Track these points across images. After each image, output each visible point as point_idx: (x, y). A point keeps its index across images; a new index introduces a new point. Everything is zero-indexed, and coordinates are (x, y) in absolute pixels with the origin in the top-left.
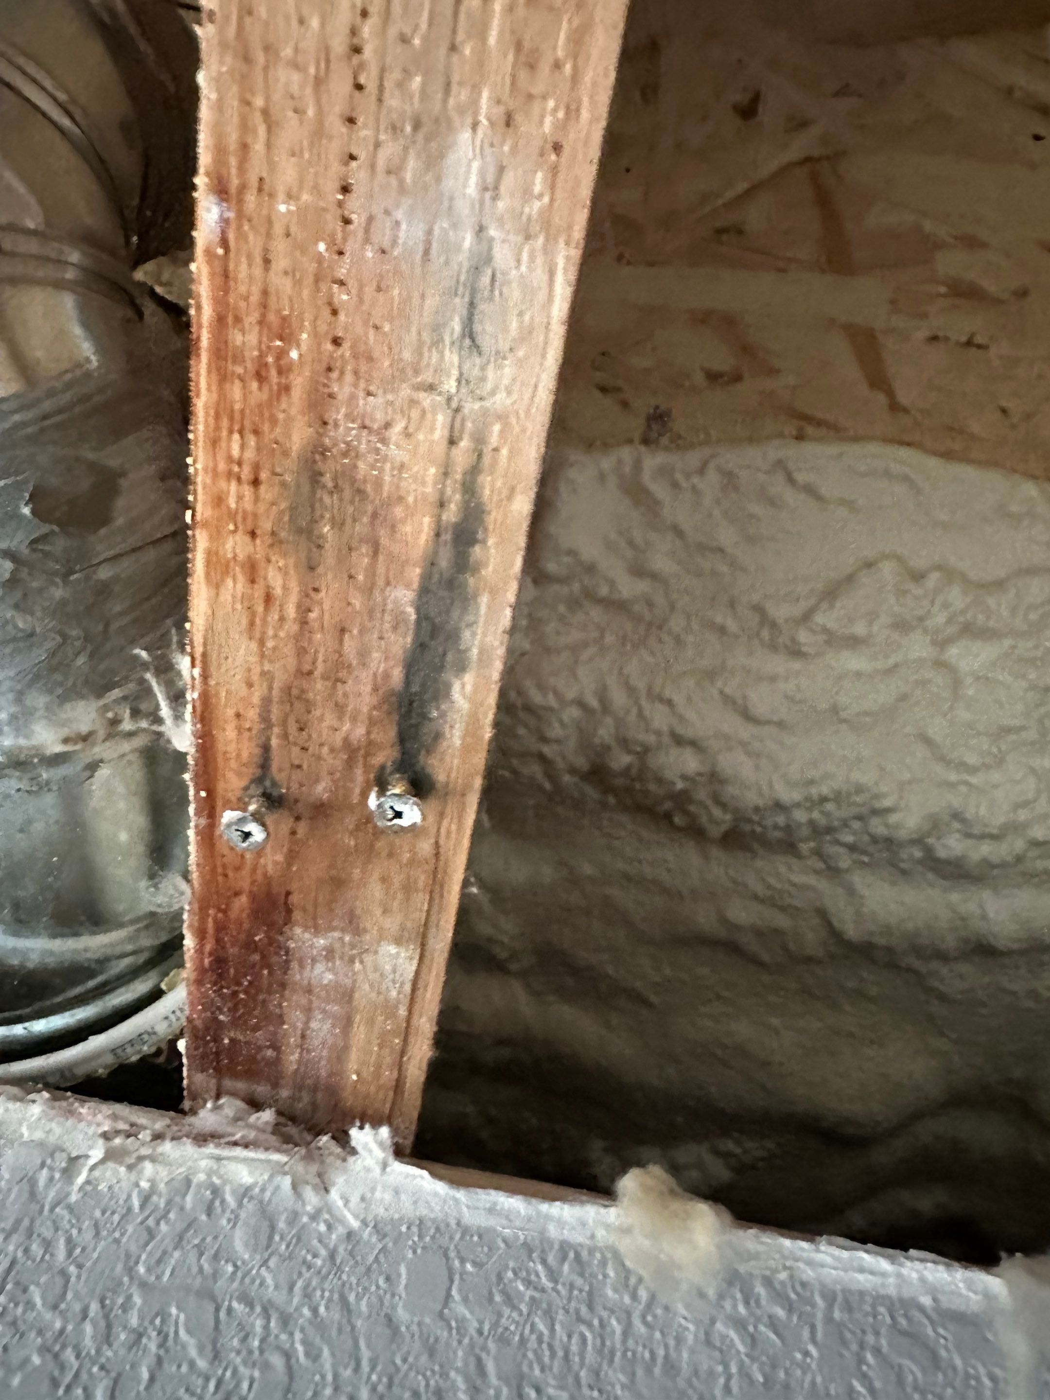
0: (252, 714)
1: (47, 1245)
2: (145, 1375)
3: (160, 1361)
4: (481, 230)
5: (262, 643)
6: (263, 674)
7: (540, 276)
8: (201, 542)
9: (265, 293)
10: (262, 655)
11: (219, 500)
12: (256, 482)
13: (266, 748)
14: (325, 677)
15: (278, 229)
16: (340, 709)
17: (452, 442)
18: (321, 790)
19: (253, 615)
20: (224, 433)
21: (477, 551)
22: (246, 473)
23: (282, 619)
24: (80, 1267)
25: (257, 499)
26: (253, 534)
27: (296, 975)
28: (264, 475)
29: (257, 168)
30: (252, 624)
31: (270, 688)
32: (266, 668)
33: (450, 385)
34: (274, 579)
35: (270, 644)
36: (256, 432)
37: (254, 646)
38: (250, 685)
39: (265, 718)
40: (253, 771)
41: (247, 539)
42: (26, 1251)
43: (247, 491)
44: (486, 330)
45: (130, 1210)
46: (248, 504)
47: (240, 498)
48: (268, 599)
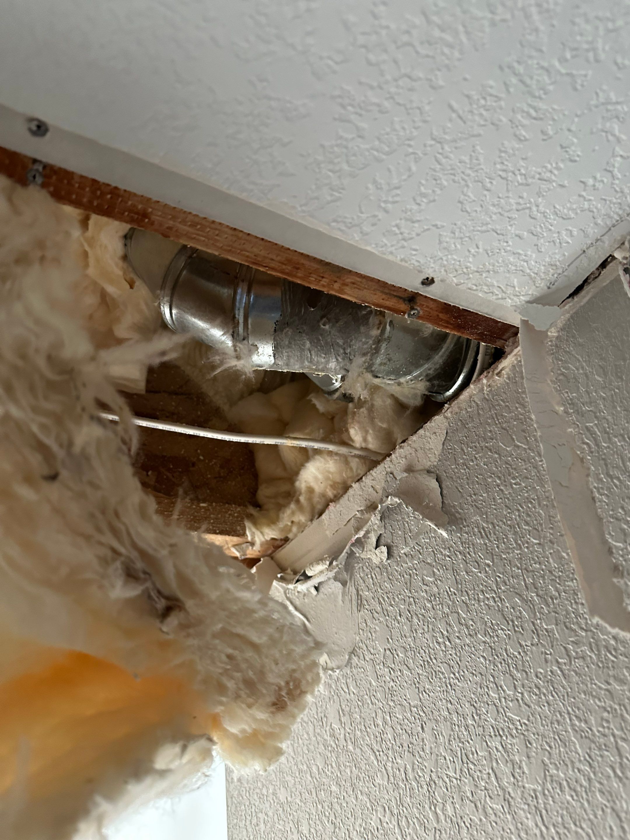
0: (384, 296)
1: (499, 405)
5: (365, 288)
8: (333, 293)
9: (280, 262)
10: (368, 289)
11: (324, 286)
12: (323, 277)
13: (396, 296)
19: (356, 288)
20: (308, 279)
22: (320, 279)
24: (508, 402)
25: (327, 278)
26: (336, 282)
27: (473, 310)
28: (322, 275)
29: (252, 255)
30: (359, 289)
36: (311, 273)
37: (365, 290)
38: (375, 294)
39: (386, 294)
40: (401, 301)
42: (496, 410)
43: (324, 280)
45: (508, 383)
46: (327, 280)
47: (325, 282)
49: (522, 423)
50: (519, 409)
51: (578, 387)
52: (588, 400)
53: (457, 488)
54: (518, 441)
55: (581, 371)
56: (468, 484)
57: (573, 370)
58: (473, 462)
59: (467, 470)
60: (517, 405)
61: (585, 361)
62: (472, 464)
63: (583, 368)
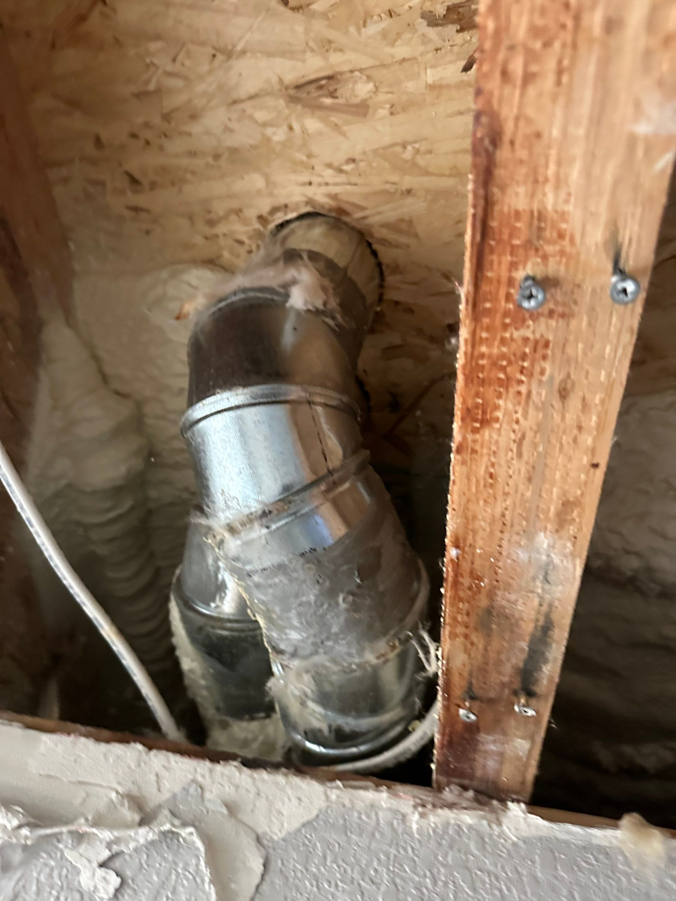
4: (548, 556)
5: (469, 655)
6: (469, 663)
7: (570, 566)
9: (472, 570)
10: (469, 658)
12: (468, 615)
13: (471, 683)
14: (493, 664)
15: (477, 556)
16: (499, 673)
17: (541, 605)
18: (492, 695)
19: (466, 648)
21: (551, 633)
22: (465, 612)
23: (477, 649)
25: (468, 619)
26: (467, 627)
27: (481, 747)
28: (471, 613)
29: (469, 541)
30: (466, 650)
31: (473, 667)
32: (471, 662)
33: (540, 591)
34: (474, 638)
35: (473, 655)
37: (466, 655)
38: (464, 665)
39: (470, 675)
40: (465, 690)
41: (465, 628)
42: (398, 852)
43: (465, 617)
44: (551, 578)
45: (430, 835)
46: (465, 620)
47: (462, 618)
48: (472, 644)
50: (428, 881)
58: (330, 886)
62: (326, 887)
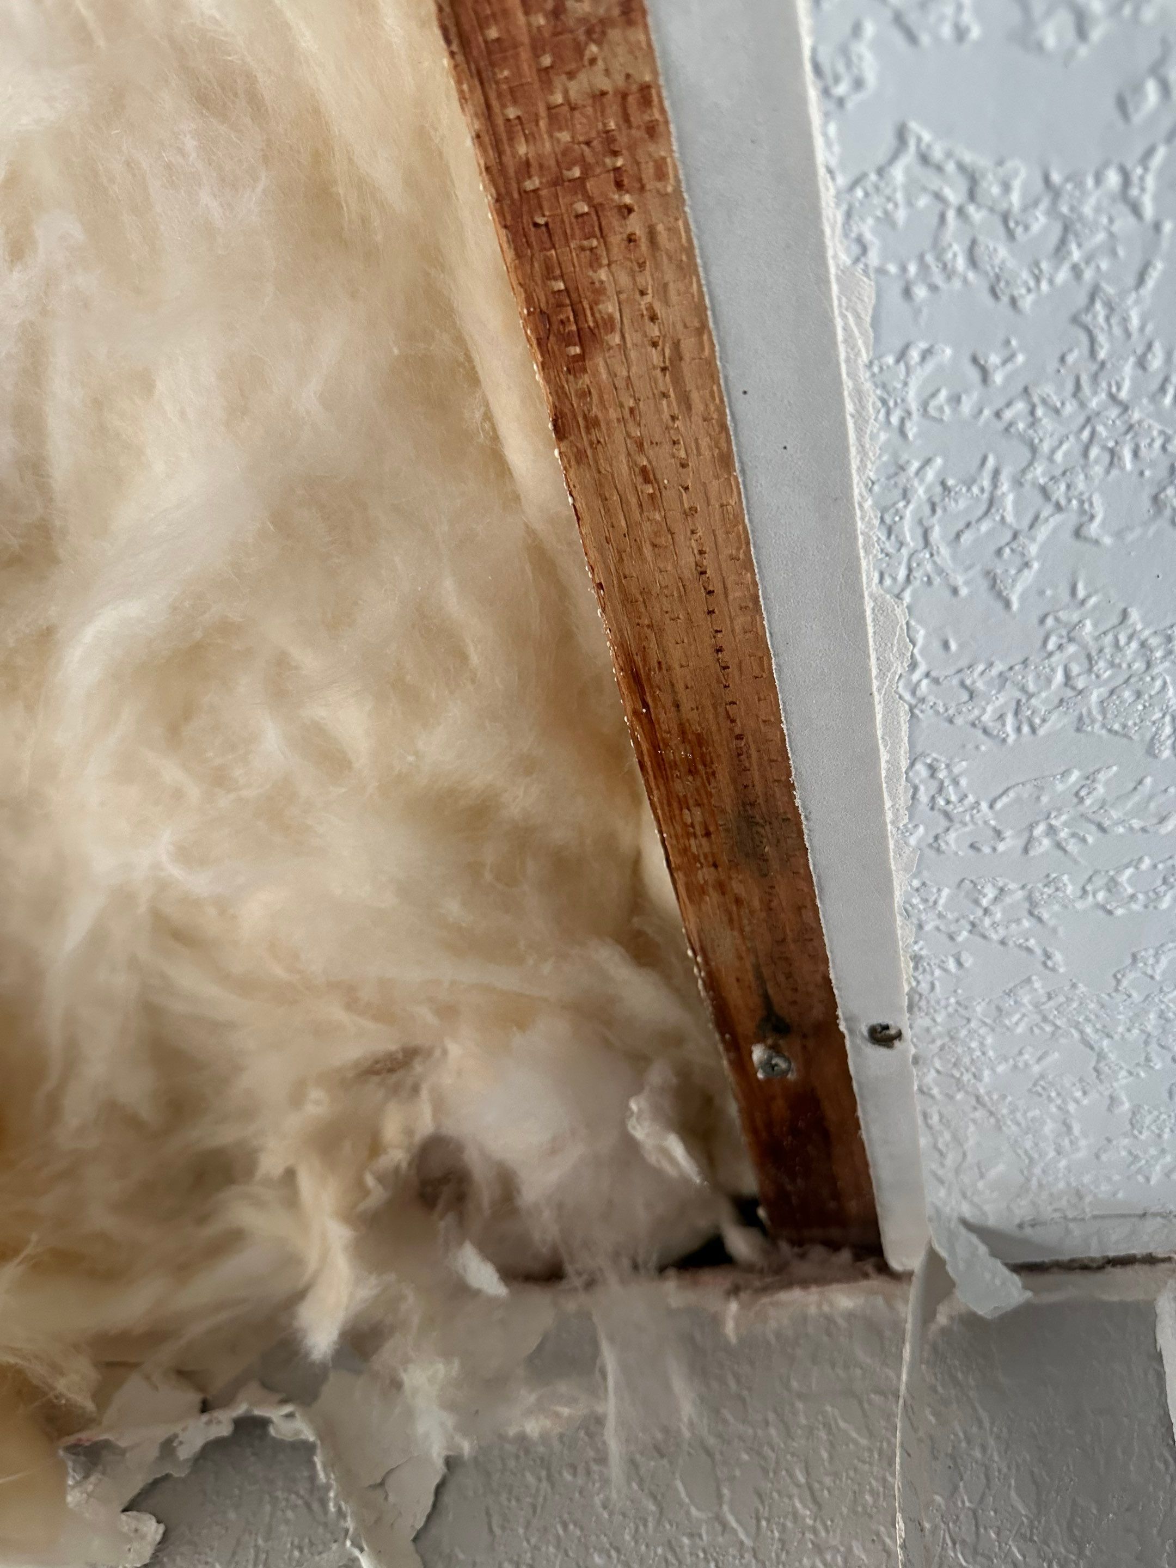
0: (750, 977)
2: (825, 1455)
3: (832, 1445)
6: (748, 950)
9: (681, 725)
12: (708, 834)
13: (766, 996)
14: (795, 941)
19: (730, 914)
20: (677, 812)
22: (699, 830)
23: (752, 912)
25: (711, 843)
26: (715, 866)
28: (712, 829)
29: (655, 657)
30: (731, 921)
31: (757, 957)
32: (749, 945)
34: (737, 887)
35: (747, 929)
36: (699, 805)
37: (736, 933)
38: (740, 958)
39: (759, 977)
40: (760, 1014)
41: (712, 869)
43: (704, 841)
46: (706, 848)
47: (699, 847)
48: (738, 901)
49: (765, 1471)
50: (773, 1431)
51: (956, 1488)
52: (970, 1539)
53: (488, 1514)
54: (732, 1511)
55: (977, 1454)
56: (528, 1526)
57: (956, 1435)
58: (575, 1474)
59: (545, 1485)
60: (771, 1416)
61: (998, 1437)
62: (568, 1477)
63: (984, 1448)
